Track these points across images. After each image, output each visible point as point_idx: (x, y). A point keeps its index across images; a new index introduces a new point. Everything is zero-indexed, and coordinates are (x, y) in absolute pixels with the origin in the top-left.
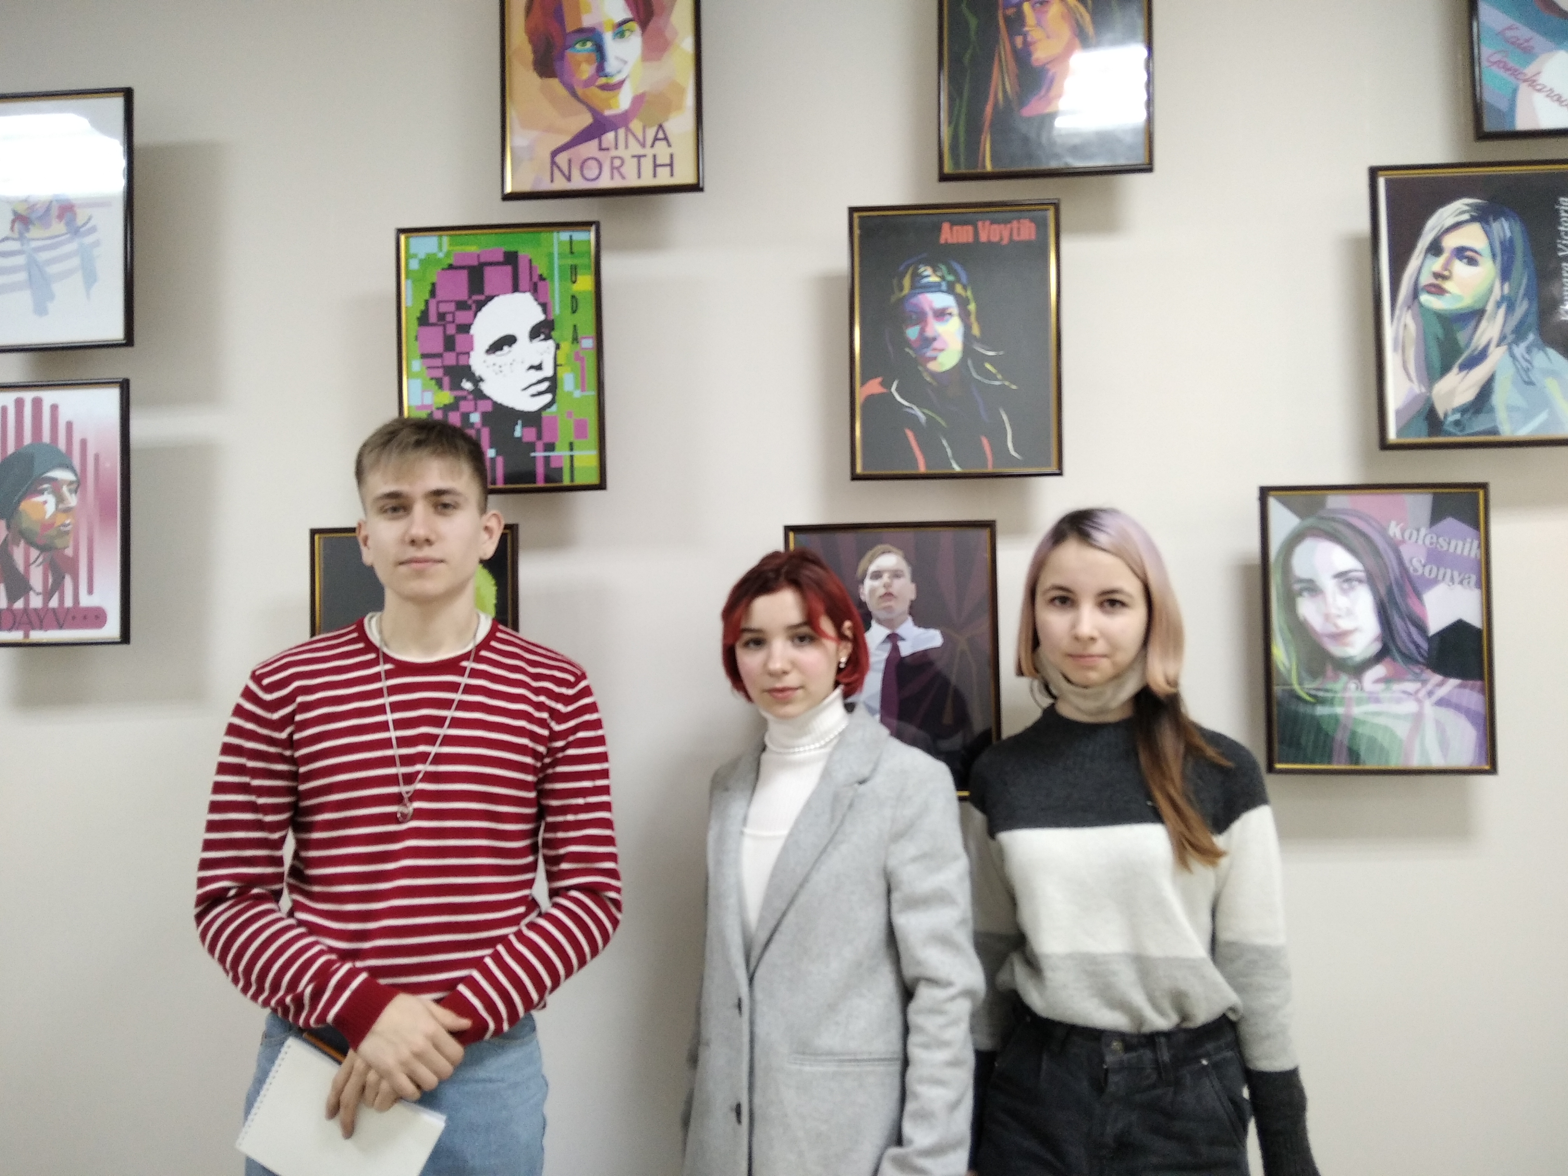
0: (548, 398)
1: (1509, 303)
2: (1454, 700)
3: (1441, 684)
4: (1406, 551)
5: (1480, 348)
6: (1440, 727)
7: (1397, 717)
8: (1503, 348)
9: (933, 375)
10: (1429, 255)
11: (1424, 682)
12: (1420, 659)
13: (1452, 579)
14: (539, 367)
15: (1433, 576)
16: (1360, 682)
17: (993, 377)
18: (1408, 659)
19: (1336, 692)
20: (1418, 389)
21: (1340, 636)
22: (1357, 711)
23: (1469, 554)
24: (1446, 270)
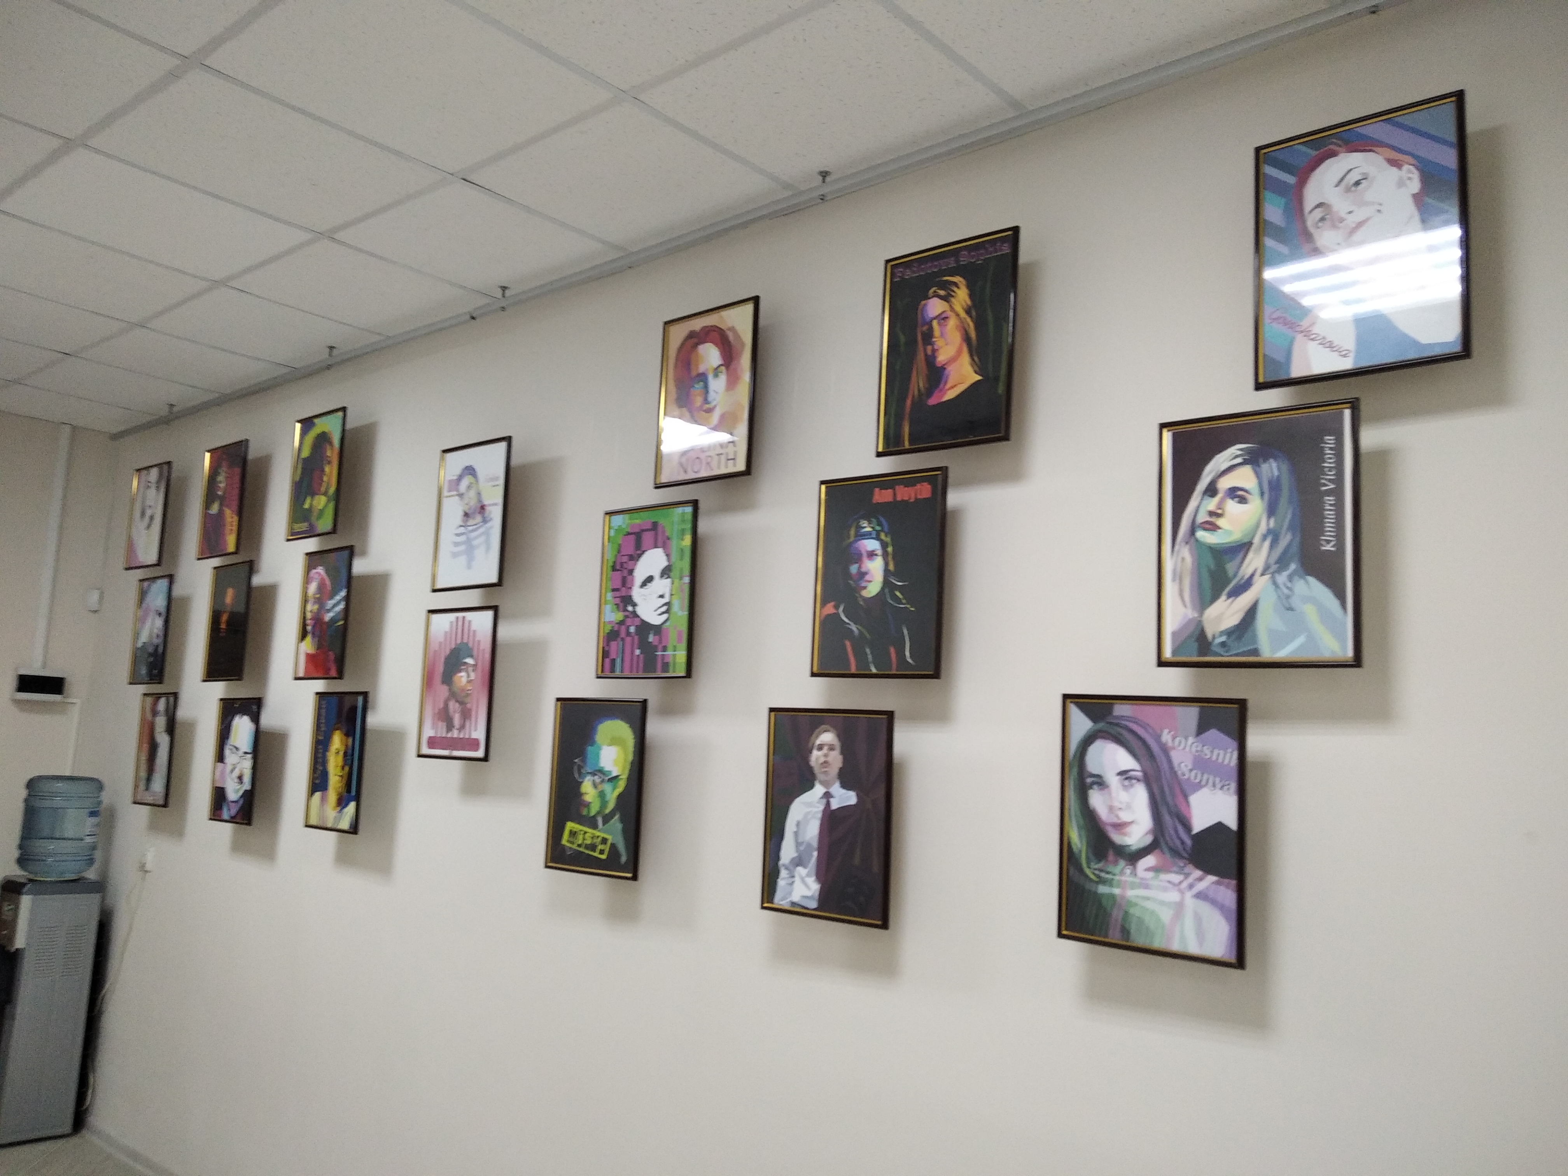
0: (665, 616)
1: (1274, 535)
2: (1211, 894)
3: (1200, 879)
4: (1176, 756)
5: (1246, 577)
6: (1198, 919)
7: (1162, 903)
8: (1267, 577)
9: (866, 600)
10: (1206, 497)
11: (1187, 875)
12: (1185, 855)
13: (1214, 785)
14: (662, 596)
15: (1197, 781)
16: (1135, 868)
17: (899, 601)
18: (1175, 853)
19: (1114, 875)
20: (1191, 614)
21: (1120, 826)
22: (1131, 893)
23: (1230, 762)
24: (1220, 509)
